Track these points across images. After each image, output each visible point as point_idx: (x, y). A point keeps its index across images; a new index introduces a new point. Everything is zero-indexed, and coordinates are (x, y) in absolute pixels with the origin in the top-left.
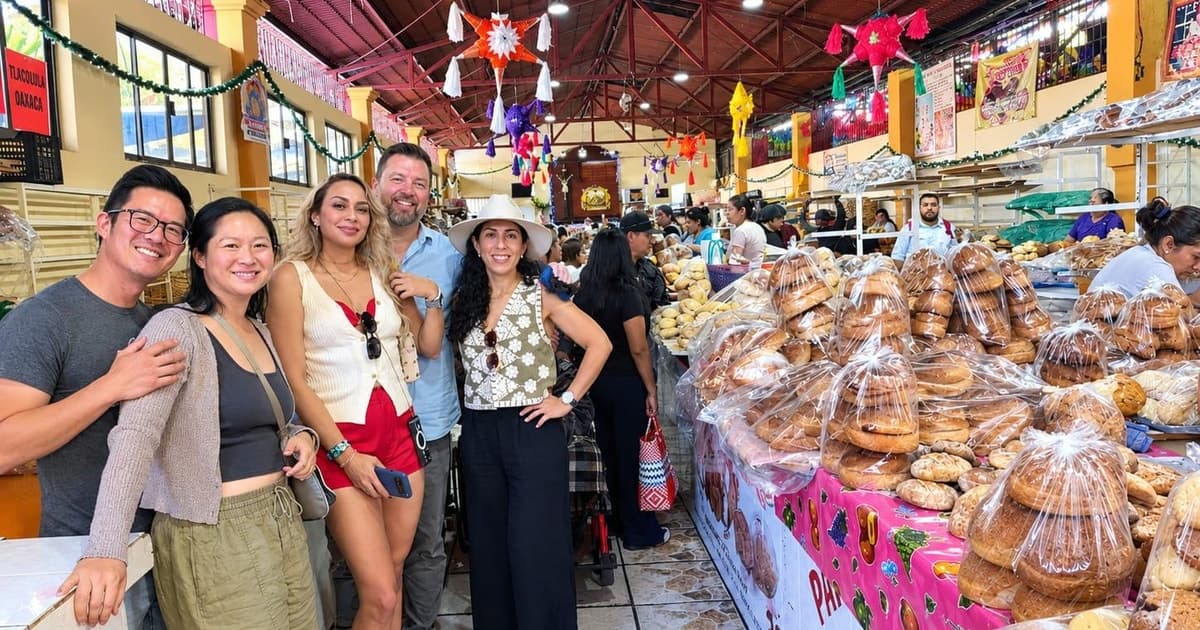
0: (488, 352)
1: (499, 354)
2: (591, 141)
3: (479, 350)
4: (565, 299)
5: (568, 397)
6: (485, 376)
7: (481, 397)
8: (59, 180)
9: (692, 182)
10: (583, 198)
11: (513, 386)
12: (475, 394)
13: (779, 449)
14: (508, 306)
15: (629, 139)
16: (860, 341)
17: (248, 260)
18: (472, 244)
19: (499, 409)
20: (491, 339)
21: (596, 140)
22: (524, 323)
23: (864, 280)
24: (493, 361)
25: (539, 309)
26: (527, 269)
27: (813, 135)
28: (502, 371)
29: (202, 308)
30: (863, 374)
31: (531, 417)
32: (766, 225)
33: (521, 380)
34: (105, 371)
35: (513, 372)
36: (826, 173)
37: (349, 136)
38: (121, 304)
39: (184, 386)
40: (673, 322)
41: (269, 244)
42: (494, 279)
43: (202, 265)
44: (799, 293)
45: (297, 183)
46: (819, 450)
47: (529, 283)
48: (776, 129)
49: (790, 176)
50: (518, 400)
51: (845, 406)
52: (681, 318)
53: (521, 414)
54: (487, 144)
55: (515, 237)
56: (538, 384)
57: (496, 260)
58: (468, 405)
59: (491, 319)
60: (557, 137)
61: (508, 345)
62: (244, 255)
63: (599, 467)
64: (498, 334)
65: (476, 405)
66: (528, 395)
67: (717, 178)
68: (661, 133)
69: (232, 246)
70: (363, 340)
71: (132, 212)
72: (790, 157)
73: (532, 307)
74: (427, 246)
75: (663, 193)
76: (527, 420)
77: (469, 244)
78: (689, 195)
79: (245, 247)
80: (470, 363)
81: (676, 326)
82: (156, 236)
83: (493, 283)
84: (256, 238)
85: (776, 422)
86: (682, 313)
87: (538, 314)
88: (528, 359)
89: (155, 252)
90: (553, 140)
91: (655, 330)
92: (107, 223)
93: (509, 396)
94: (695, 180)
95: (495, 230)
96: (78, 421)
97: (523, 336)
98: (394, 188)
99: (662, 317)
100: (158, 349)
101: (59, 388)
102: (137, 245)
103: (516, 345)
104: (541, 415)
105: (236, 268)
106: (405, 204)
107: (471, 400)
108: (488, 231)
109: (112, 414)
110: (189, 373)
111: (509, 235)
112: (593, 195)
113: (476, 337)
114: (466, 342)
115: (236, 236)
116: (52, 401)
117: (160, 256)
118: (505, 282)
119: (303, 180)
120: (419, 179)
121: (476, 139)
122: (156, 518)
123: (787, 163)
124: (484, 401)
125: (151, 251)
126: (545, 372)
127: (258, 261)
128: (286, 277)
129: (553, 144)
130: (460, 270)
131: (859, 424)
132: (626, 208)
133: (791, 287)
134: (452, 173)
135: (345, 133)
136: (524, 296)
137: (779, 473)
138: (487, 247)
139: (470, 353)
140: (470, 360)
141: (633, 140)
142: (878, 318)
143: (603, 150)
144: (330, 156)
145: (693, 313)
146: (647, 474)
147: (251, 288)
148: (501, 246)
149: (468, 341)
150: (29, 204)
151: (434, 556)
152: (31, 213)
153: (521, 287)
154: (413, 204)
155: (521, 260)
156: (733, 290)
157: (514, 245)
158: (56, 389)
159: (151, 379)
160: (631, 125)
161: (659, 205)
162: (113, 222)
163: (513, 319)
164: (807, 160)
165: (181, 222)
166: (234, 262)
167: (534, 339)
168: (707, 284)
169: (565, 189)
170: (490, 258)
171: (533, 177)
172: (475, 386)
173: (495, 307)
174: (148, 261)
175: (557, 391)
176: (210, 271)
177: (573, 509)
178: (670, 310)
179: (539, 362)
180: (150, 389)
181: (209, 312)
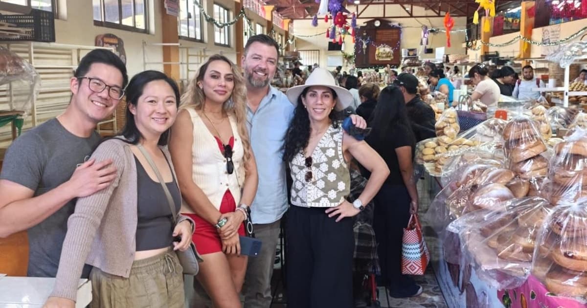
0: (306, 170)
1: (313, 173)
2: (382, 16)
3: (301, 168)
4: (359, 139)
5: (358, 203)
6: (303, 185)
7: (301, 199)
8: (53, 39)
9: (449, 45)
10: (377, 53)
11: (321, 193)
12: (298, 196)
13: (504, 259)
14: (321, 141)
15: (408, 15)
16: (565, 188)
17: (162, 111)
18: (301, 101)
19: (311, 207)
20: (309, 162)
21: (386, 16)
22: (331, 153)
23: (571, 145)
24: (309, 176)
25: (341, 144)
26: (336, 116)
27: (536, 16)
28: (314, 183)
29: (132, 140)
30: (566, 215)
31: (334, 214)
32: (499, 80)
33: (325, 190)
34: (68, 179)
35: (321, 184)
36: (544, 42)
37: (228, 10)
38: (81, 135)
39: (116, 189)
40: (432, 151)
41: (174, 100)
42: (314, 122)
43: (134, 112)
44: (523, 146)
45: (194, 40)
46: (531, 261)
47: (336, 127)
48: (510, 11)
49: (518, 44)
50: (324, 203)
51: (553, 236)
52: (439, 149)
53: (327, 212)
54: (313, 17)
55: (328, 96)
56: (337, 194)
57: (315, 112)
58: (293, 203)
59: (309, 149)
60: (361, 13)
61: (319, 167)
62: (160, 107)
63: (373, 244)
64: (313, 159)
65: (297, 203)
66: (331, 201)
67: (468, 42)
68: (431, 12)
69: (152, 101)
70: (225, 161)
71: (90, 79)
72: (518, 30)
73: (336, 143)
74: (273, 100)
75: (430, 51)
76: (330, 216)
77: (299, 101)
78: (447, 56)
79: (160, 103)
80: (295, 176)
81: (434, 154)
82: (104, 94)
83: (312, 125)
84: (168, 97)
85: (501, 239)
86: (439, 145)
87: (339, 148)
88: (332, 177)
89: (103, 104)
90: (358, 15)
91: (418, 155)
92: (76, 84)
93: (318, 200)
94: (451, 44)
95: (316, 92)
96: (50, 209)
97: (330, 161)
98: (255, 63)
99: (425, 147)
100: (100, 166)
101: (40, 187)
102: (93, 99)
103: (324, 167)
104: (339, 214)
105: (154, 116)
106: (261, 74)
107: (295, 200)
108: (311, 92)
109: (71, 205)
110: (120, 181)
111: (324, 96)
112: (383, 51)
113: (299, 160)
114: (293, 163)
115: (156, 95)
116: (35, 195)
117: (107, 106)
118: (320, 125)
119: (199, 38)
120: (271, 58)
121: (307, 13)
122: (93, 270)
123: (517, 34)
124: (303, 202)
125: (101, 103)
126: (342, 186)
127: (168, 111)
128: (183, 119)
129: (358, 18)
130: (292, 116)
131: (563, 251)
132: (405, 60)
133: (518, 141)
134: (291, 34)
135: (225, 8)
136: (332, 135)
137: (502, 275)
138: (310, 102)
139: (295, 169)
140: (295, 174)
141: (411, 16)
142: (579, 173)
143: (390, 22)
144: (216, 23)
145: (446, 146)
146: (408, 251)
147: (162, 128)
148: (319, 102)
149: (294, 162)
150: (35, 53)
151: (265, 296)
152: (35, 58)
153: (331, 129)
154: (266, 74)
155: (332, 111)
156: (474, 132)
157: (328, 102)
158: (38, 187)
159: (95, 185)
160: (410, 6)
161: (427, 60)
162: (80, 84)
163: (324, 150)
164: (531, 33)
165: (119, 85)
166: (153, 112)
167: (336, 164)
168: (457, 125)
169: (365, 46)
170: (311, 110)
171: (344, 38)
172: (297, 191)
173: (312, 141)
174: (99, 110)
175: (350, 199)
176: (138, 117)
177: (354, 269)
178: (431, 142)
179: (338, 179)
180: (94, 191)
181: (135, 143)
